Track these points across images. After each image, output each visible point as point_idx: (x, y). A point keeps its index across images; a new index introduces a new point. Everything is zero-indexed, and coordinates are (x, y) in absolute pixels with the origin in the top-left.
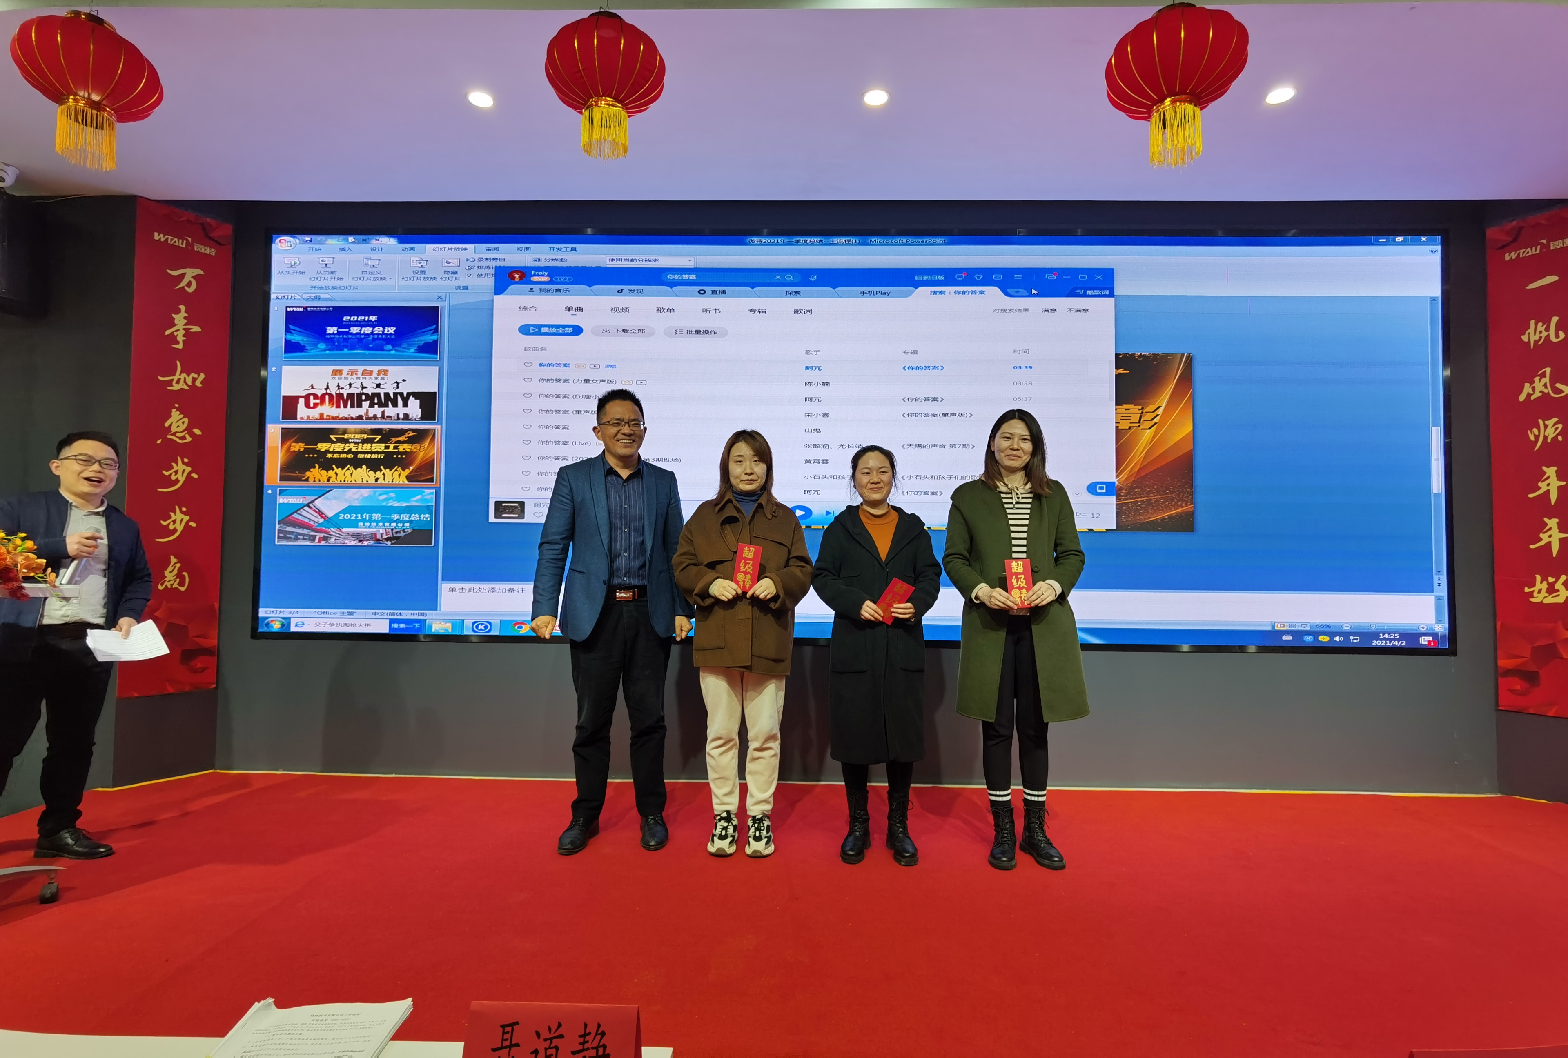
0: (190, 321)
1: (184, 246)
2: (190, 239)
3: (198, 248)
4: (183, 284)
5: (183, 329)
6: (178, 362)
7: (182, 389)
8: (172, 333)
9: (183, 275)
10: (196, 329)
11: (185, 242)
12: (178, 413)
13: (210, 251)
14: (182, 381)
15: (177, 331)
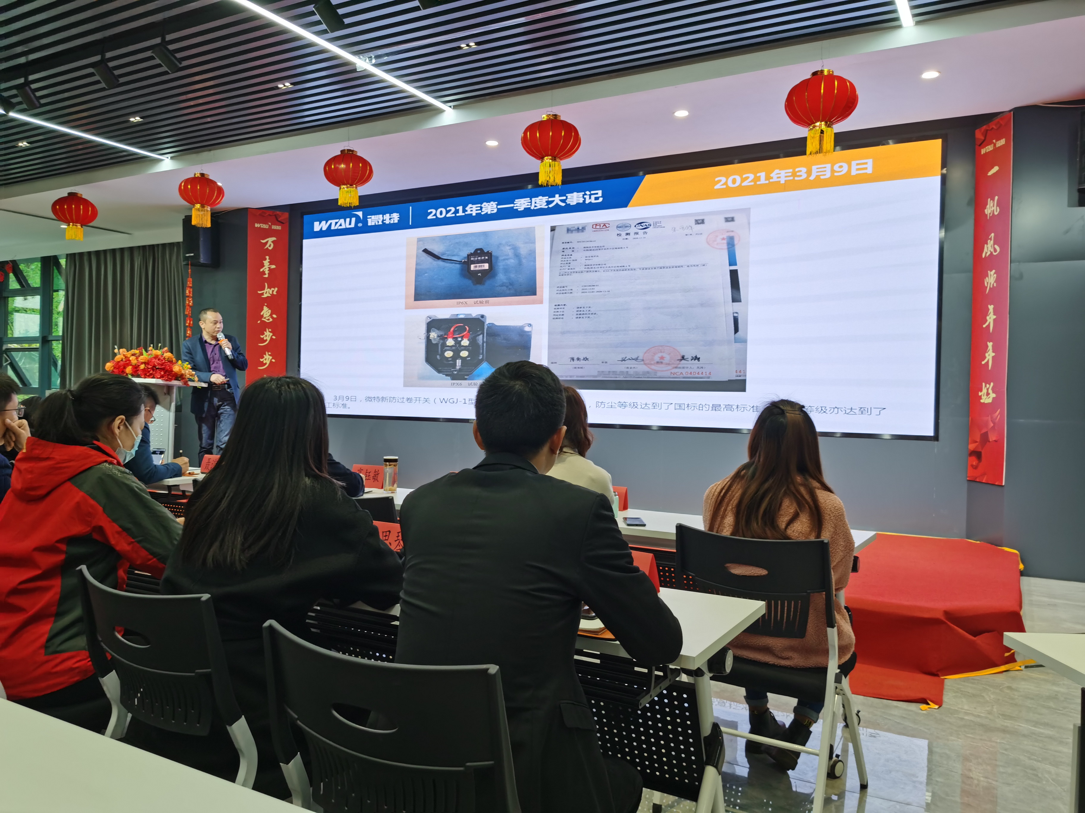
0: (271, 263)
1: (268, 228)
2: (270, 224)
3: (274, 227)
4: (267, 246)
5: (268, 267)
6: (266, 284)
7: (268, 297)
8: (263, 270)
9: (267, 242)
10: (273, 267)
11: (268, 225)
12: (266, 308)
13: (279, 228)
14: (268, 293)
15: (265, 269)
